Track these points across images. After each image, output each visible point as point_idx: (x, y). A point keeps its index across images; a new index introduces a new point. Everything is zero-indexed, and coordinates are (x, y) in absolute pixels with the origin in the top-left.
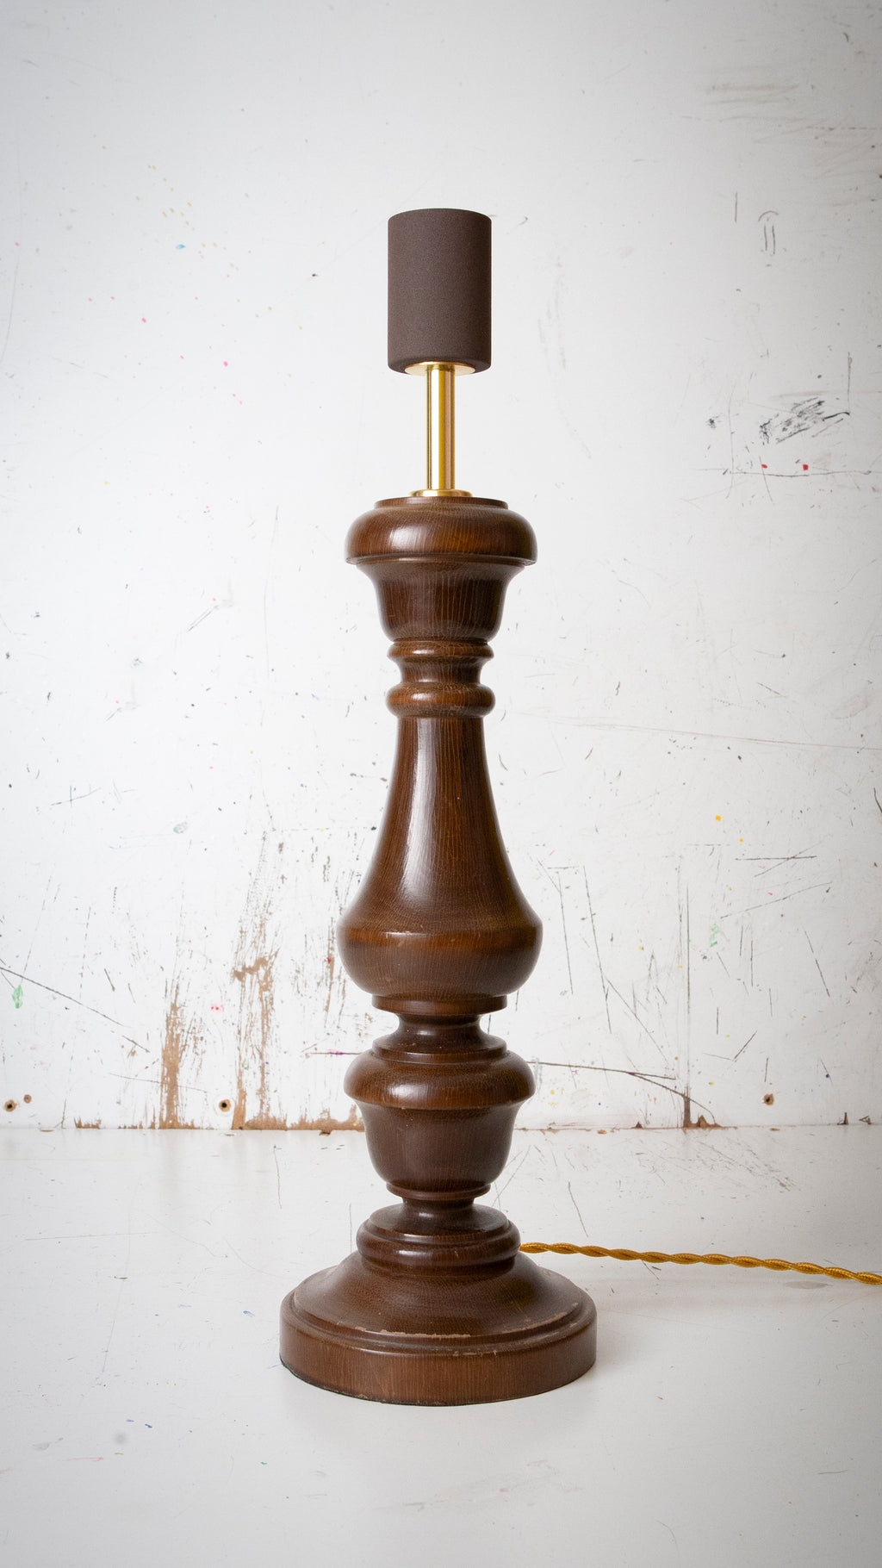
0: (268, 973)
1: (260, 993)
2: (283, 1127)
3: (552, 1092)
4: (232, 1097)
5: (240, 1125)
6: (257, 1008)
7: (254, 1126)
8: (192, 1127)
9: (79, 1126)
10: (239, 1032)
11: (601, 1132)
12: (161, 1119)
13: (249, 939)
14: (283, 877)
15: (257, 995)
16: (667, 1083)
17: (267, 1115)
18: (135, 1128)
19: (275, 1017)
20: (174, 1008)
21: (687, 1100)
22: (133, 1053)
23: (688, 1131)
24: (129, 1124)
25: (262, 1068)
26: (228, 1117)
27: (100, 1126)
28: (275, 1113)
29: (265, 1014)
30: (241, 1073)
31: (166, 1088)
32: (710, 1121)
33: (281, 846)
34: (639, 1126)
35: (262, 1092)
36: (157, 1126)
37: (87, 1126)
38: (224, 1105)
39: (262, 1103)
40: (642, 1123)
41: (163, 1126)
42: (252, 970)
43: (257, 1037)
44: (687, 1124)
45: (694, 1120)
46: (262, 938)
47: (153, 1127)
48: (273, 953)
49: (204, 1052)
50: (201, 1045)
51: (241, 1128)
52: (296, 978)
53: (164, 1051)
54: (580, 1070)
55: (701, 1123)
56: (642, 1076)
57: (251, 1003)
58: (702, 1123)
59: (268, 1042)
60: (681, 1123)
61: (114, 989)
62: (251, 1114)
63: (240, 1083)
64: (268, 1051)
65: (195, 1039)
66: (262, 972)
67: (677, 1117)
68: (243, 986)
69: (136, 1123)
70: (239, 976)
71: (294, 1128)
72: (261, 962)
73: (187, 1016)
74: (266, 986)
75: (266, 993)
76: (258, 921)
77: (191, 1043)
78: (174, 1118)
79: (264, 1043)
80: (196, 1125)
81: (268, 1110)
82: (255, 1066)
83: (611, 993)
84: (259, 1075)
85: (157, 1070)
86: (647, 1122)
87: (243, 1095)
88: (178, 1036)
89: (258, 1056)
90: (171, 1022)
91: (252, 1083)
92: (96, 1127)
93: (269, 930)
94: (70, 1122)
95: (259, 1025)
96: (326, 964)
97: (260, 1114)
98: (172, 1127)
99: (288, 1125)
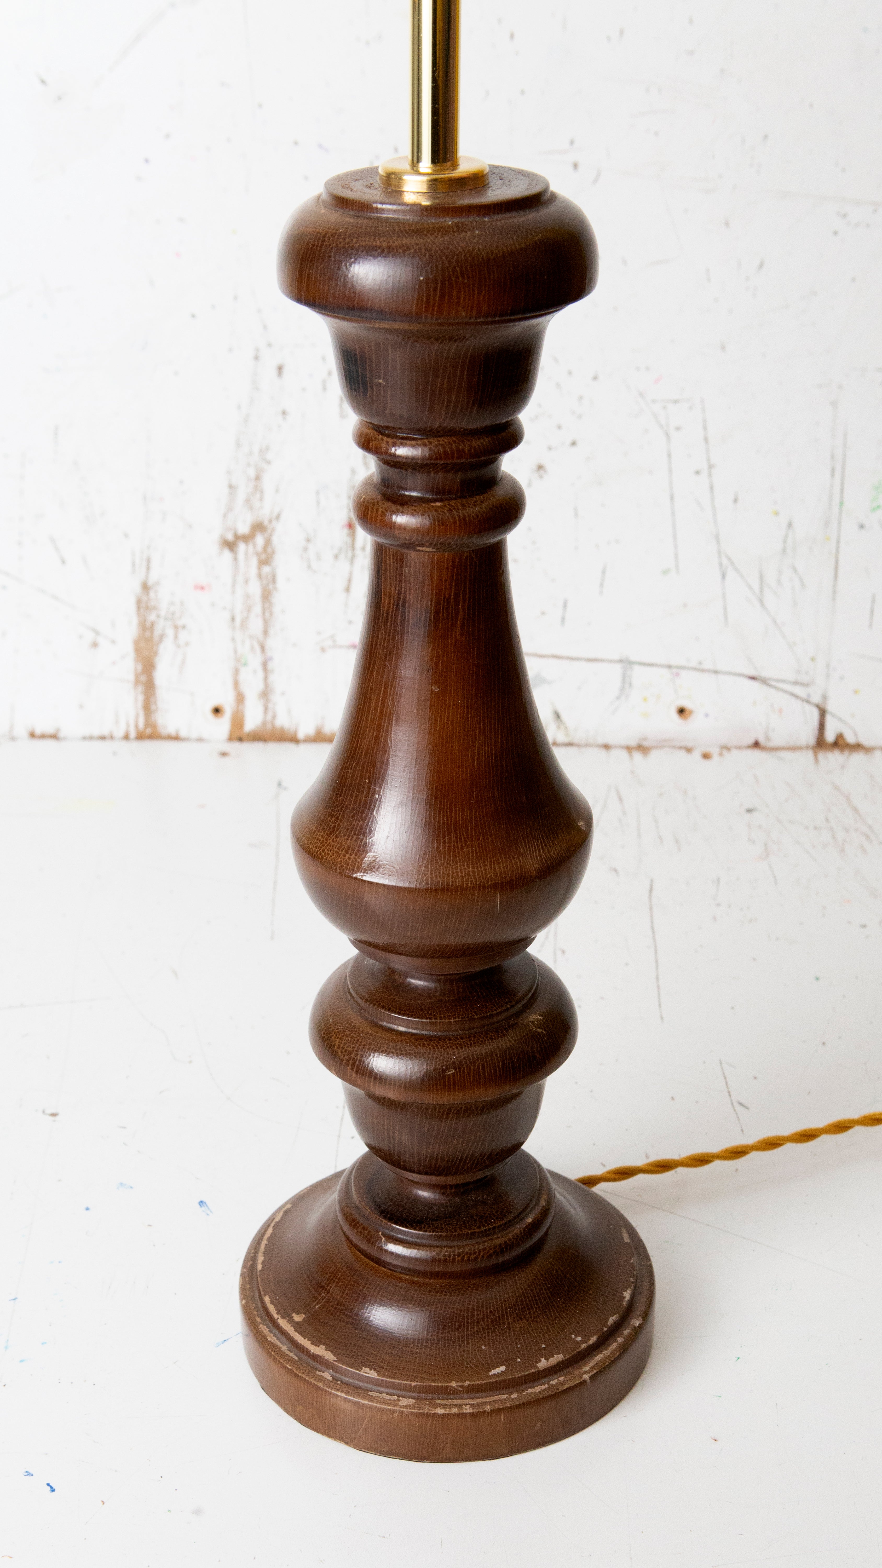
0: (268, 543)
1: (259, 568)
2: (294, 739)
3: (645, 699)
4: (228, 703)
5: (238, 735)
6: (255, 589)
7: (258, 737)
8: (176, 738)
9: (33, 735)
10: (233, 619)
11: (706, 756)
12: (136, 726)
13: (241, 496)
14: (284, 413)
15: (253, 571)
16: (798, 690)
17: (272, 723)
18: (103, 738)
19: (279, 599)
20: (145, 587)
21: (823, 713)
22: (95, 645)
23: (821, 755)
24: (96, 732)
25: (265, 665)
26: (223, 725)
27: (61, 734)
28: (283, 721)
29: (266, 596)
30: (237, 672)
31: (140, 688)
32: (850, 739)
33: (280, 369)
34: (756, 745)
35: (265, 694)
36: (133, 734)
37: (43, 736)
38: (217, 711)
39: (266, 709)
40: (762, 741)
41: (140, 737)
42: (247, 538)
43: (256, 625)
44: (820, 743)
45: (830, 737)
46: (258, 495)
47: (126, 737)
48: (275, 514)
49: (187, 644)
50: (183, 636)
51: (240, 739)
52: (306, 549)
53: (137, 643)
54: (683, 673)
55: (839, 744)
56: (764, 681)
57: (247, 581)
58: (840, 742)
59: (271, 631)
60: (812, 741)
61: (63, 562)
62: (251, 723)
63: (236, 684)
64: (270, 643)
65: (176, 627)
66: (260, 540)
67: (809, 736)
68: (236, 559)
69: (105, 732)
70: (230, 545)
71: (309, 740)
72: (258, 527)
73: (163, 597)
74: (266, 559)
75: (266, 569)
76: (252, 472)
77: (170, 632)
78: (154, 726)
79: (266, 633)
80: (183, 734)
81: (274, 717)
82: (255, 661)
83: (731, 573)
84: (261, 674)
85: (128, 667)
86: (768, 739)
87: (240, 698)
88: (153, 624)
89: (258, 649)
90: (143, 606)
91: (252, 685)
92: (54, 737)
93: (268, 484)
94: (21, 731)
95: (258, 609)
96: (346, 531)
97: (264, 723)
98: (151, 737)
99: (301, 735)
